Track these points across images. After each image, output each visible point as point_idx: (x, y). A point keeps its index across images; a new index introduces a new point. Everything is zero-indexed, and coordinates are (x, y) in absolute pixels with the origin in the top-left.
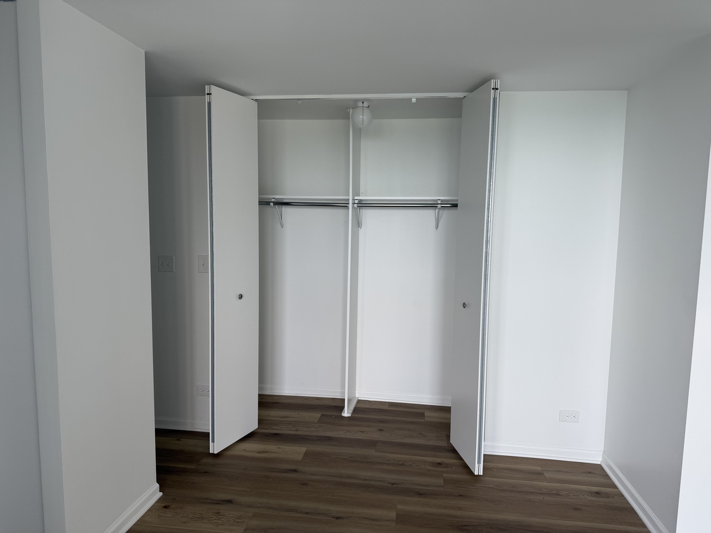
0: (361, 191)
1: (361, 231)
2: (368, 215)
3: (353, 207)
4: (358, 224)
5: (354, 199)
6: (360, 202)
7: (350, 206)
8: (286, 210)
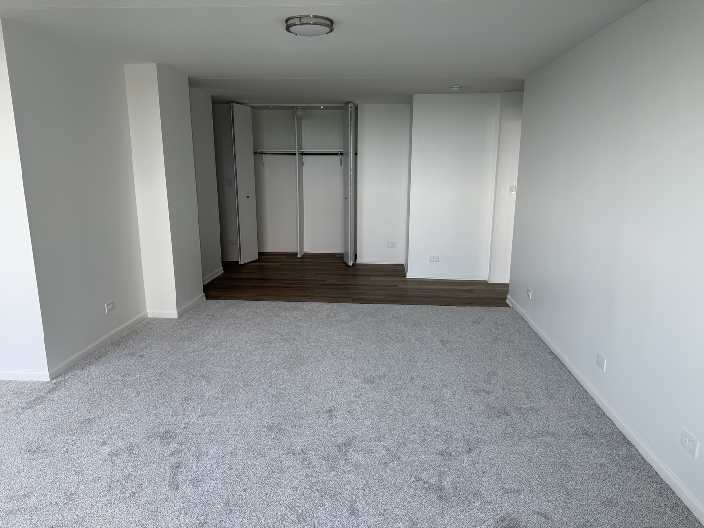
0: (303, 147)
1: (304, 168)
2: (307, 160)
3: (298, 155)
4: (301, 163)
5: (299, 151)
6: (302, 152)
7: (297, 154)
8: (265, 156)
